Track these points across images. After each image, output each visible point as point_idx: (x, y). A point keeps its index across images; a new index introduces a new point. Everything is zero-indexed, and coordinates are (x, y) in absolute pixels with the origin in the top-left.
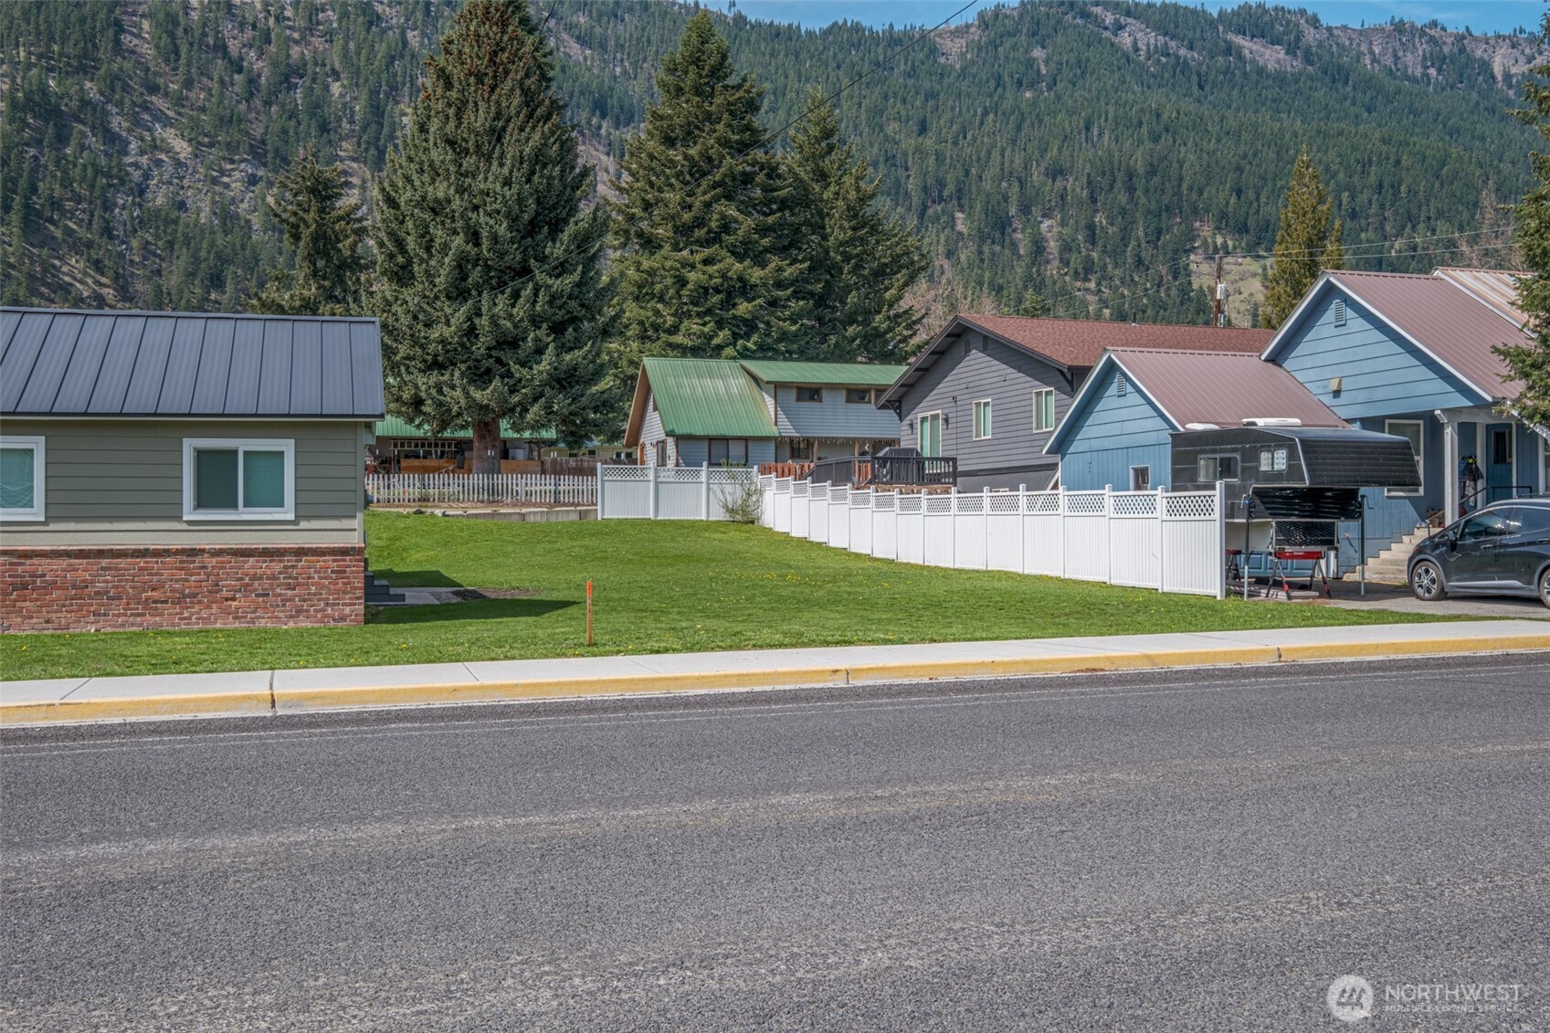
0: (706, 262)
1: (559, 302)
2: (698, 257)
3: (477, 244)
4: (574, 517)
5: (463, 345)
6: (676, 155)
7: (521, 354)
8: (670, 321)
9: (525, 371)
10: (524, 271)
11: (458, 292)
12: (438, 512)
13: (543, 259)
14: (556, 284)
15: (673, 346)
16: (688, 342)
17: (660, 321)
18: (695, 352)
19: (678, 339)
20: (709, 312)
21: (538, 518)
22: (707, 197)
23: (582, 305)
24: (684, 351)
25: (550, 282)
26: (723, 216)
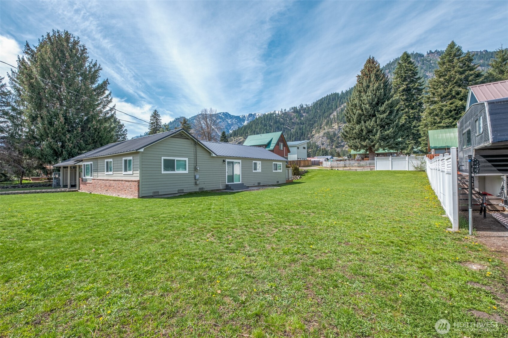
0: (451, 104)
1: (383, 120)
2: (448, 103)
3: (363, 112)
4: (369, 170)
5: (360, 133)
6: (442, 79)
7: (373, 134)
8: (439, 120)
9: (373, 137)
10: (374, 115)
11: (359, 122)
12: (336, 169)
13: (378, 111)
14: (381, 116)
15: (439, 127)
16: (445, 125)
17: (436, 121)
18: (447, 127)
19: (442, 124)
20: (451, 116)
21: (360, 170)
22: (451, 87)
23: (390, 120)
24: (443, 127)
25: (380, 116)
26: (456, 91)
